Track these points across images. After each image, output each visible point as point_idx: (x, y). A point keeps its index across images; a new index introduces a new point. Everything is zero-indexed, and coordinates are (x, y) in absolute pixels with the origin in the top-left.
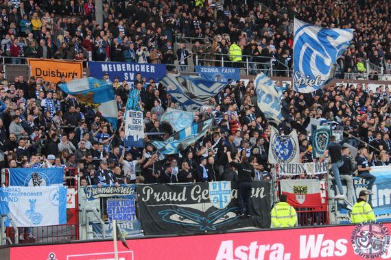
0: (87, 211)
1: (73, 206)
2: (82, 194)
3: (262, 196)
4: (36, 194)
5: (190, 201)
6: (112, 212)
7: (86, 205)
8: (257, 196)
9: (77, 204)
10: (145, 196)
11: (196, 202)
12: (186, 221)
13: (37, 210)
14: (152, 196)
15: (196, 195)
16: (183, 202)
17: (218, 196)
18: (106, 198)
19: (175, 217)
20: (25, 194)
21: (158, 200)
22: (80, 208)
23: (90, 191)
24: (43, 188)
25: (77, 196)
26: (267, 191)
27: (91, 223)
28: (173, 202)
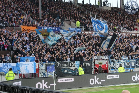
0: (41, 69)
1: (37, 68)
2: (40, 64)
3: (90, 65)
4: (28, 64)
5: (70, 66)
6: (48, 70)
7: (41, 68)
8: (88, 65)
9: (39, 67)
10: (57, 65)
11: (71, 67)
12: (68, 72)
13: (28, 69)
14: (59, 65)
15: (71, 65)
16: (68, 67)
17: (77, 65)
18: (46, 66)
19: (66, 71)
20: (24, 64)
21: (61, 66)
22: (39, 68)
23: (42, 64)
24: (29, 63)
25: (38, 65)
26: (91, 64)
27: (42, 73)
28: (65, 67)
